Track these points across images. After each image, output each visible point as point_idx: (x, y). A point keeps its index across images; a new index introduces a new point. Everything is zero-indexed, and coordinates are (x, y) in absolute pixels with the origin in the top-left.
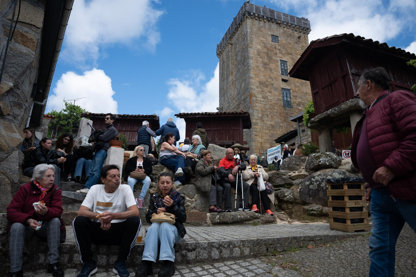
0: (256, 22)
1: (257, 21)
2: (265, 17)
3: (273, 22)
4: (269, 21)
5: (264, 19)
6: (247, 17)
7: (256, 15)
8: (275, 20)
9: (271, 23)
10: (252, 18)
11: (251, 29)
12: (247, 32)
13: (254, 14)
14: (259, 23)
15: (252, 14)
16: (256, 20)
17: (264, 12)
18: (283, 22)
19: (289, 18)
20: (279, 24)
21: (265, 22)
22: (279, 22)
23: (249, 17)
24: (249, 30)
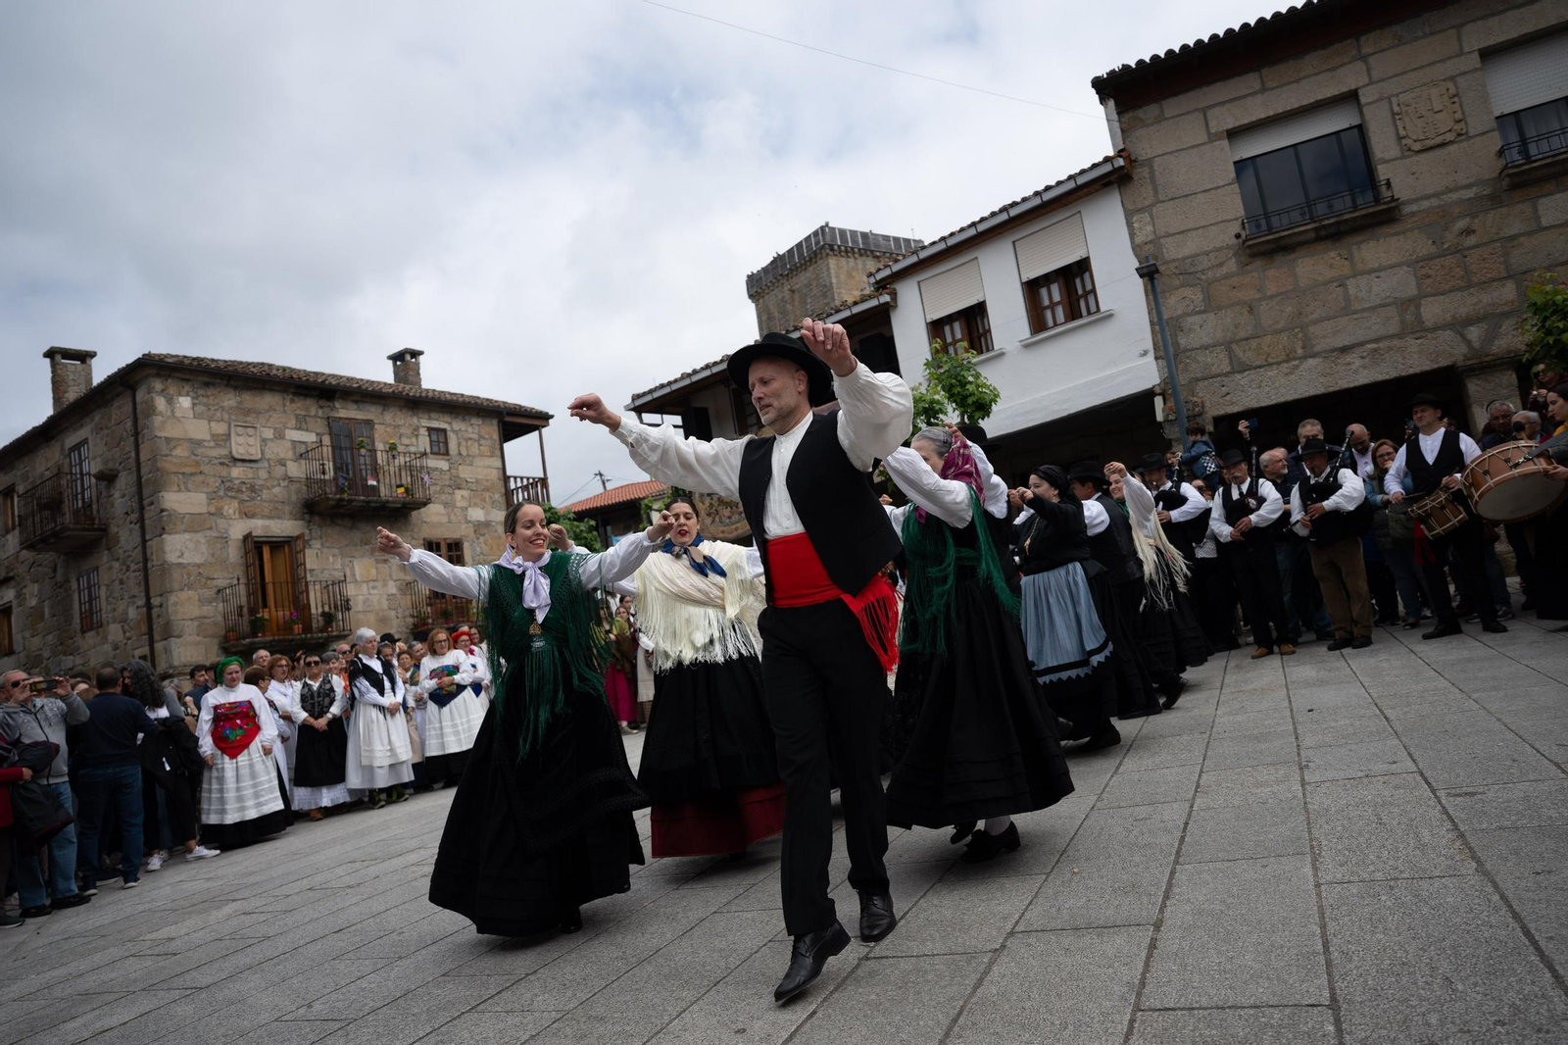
0: (843, 261)
1: (843, 259)
2: (856, 250)
3: (868, 256)
4: (861, 255)
5: (854, 253)
6: (828, 255)
7: (843, 248)
8: (872, 251)
9: (864, 258)
10: (836, 255)
11: (837, 277)
12: (831, 283)
13: (839, 247)
14: (848, 263)
15: (836, 247)
16: (842, 256)
17: (855, 241)
18: (884, 253)
19: (892, 243)
20: (878, 257)
21: (855, 258)
22: (878, 254)
23: (831, 253)
24: (834, 281)
